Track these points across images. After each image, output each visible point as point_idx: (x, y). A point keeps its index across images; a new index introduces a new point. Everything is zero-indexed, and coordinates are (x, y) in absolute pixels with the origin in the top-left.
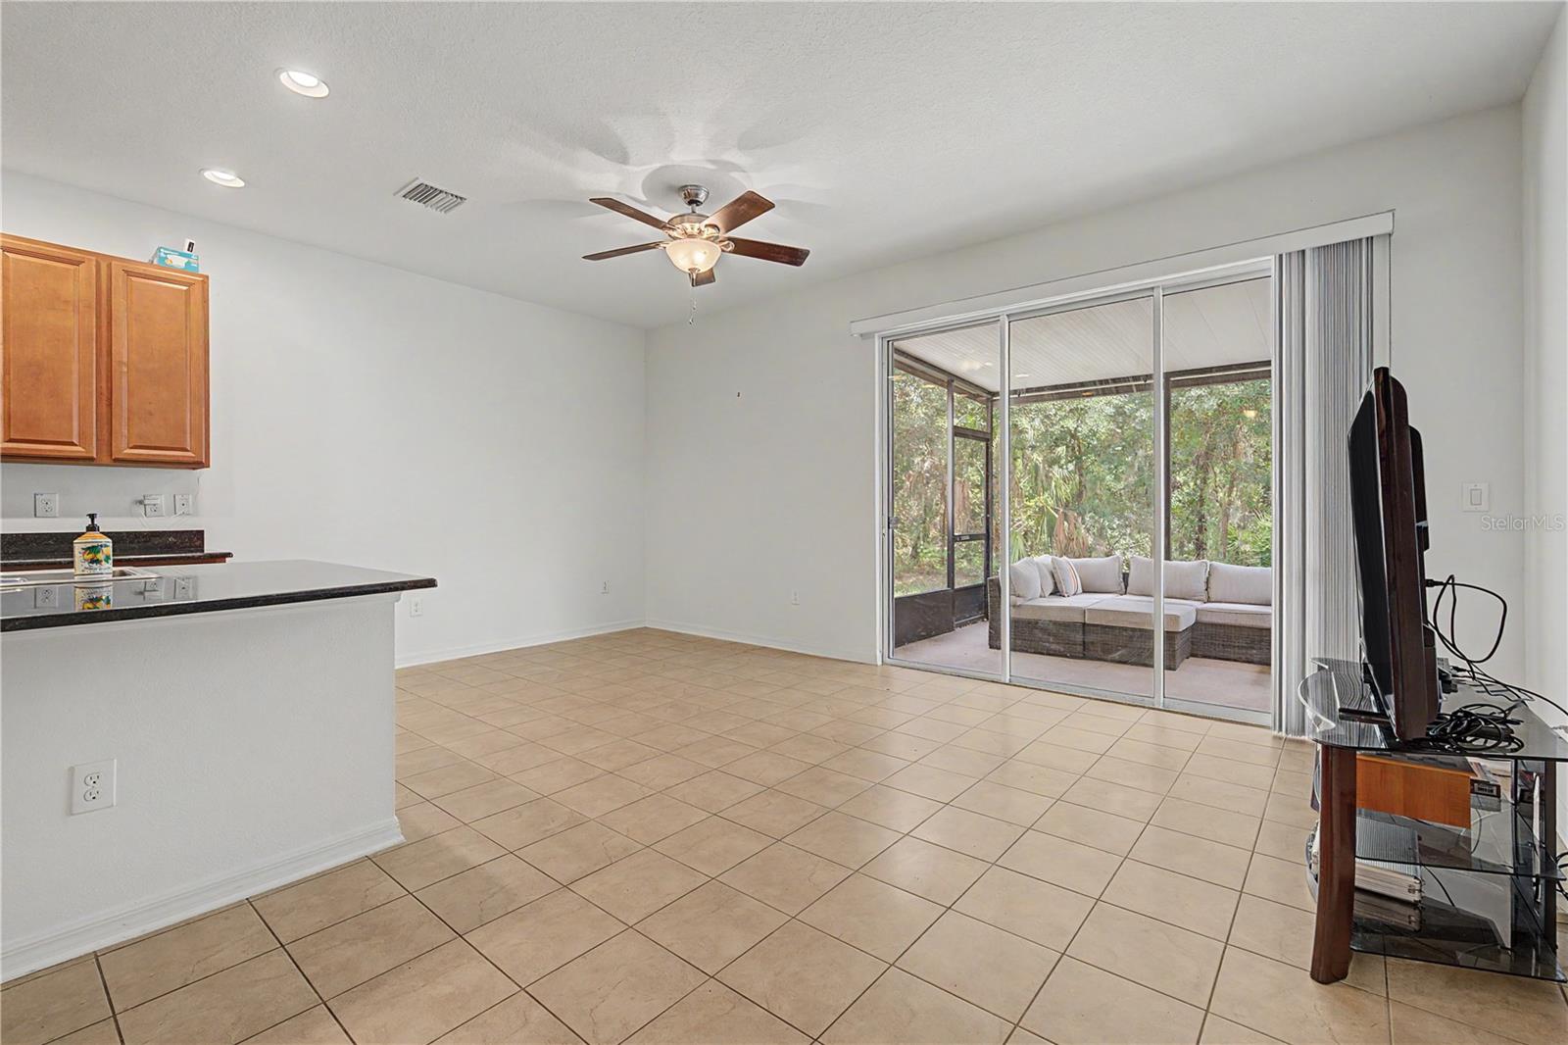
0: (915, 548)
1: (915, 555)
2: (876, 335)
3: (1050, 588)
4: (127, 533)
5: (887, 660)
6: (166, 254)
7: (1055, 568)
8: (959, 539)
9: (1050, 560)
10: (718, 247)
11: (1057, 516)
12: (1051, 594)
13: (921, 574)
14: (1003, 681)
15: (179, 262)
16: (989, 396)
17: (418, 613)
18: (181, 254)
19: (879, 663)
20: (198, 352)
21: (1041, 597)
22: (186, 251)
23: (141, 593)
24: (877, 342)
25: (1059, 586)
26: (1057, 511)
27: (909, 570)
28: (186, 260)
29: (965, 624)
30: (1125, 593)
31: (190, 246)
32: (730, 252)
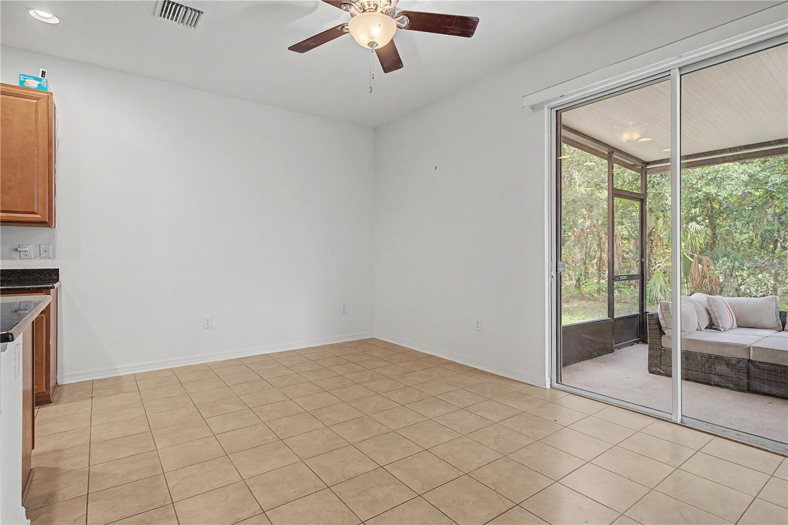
0: (578, 280)
1: (578, 287)
2: (546, 106)
3: (706, 324)
4: (6, 270)
5: (555, 385)
6: (25, 79)
7: (711, 306)
8: (618, 278)
9: (706, 299)
10: (394, 22)
11: (692, 260)
12: (706, 328)
13: (584, 300)
14: (674, 420)
15: (33, 84)
16: (644, 165)
17: (208, 326)
18: (36, 79)
19: (548, 387)
20: (44, 145)
21: (697, 330)
22: (40, 77)
23: (16, 311)
24: (546, 111)
25: (713, 320)
26: (692, 257)
27: (574, 297)
28: (39, 83)
29: (624, 346)
30: (783, 330)
31: (42, 74)
32: (405, 28)
